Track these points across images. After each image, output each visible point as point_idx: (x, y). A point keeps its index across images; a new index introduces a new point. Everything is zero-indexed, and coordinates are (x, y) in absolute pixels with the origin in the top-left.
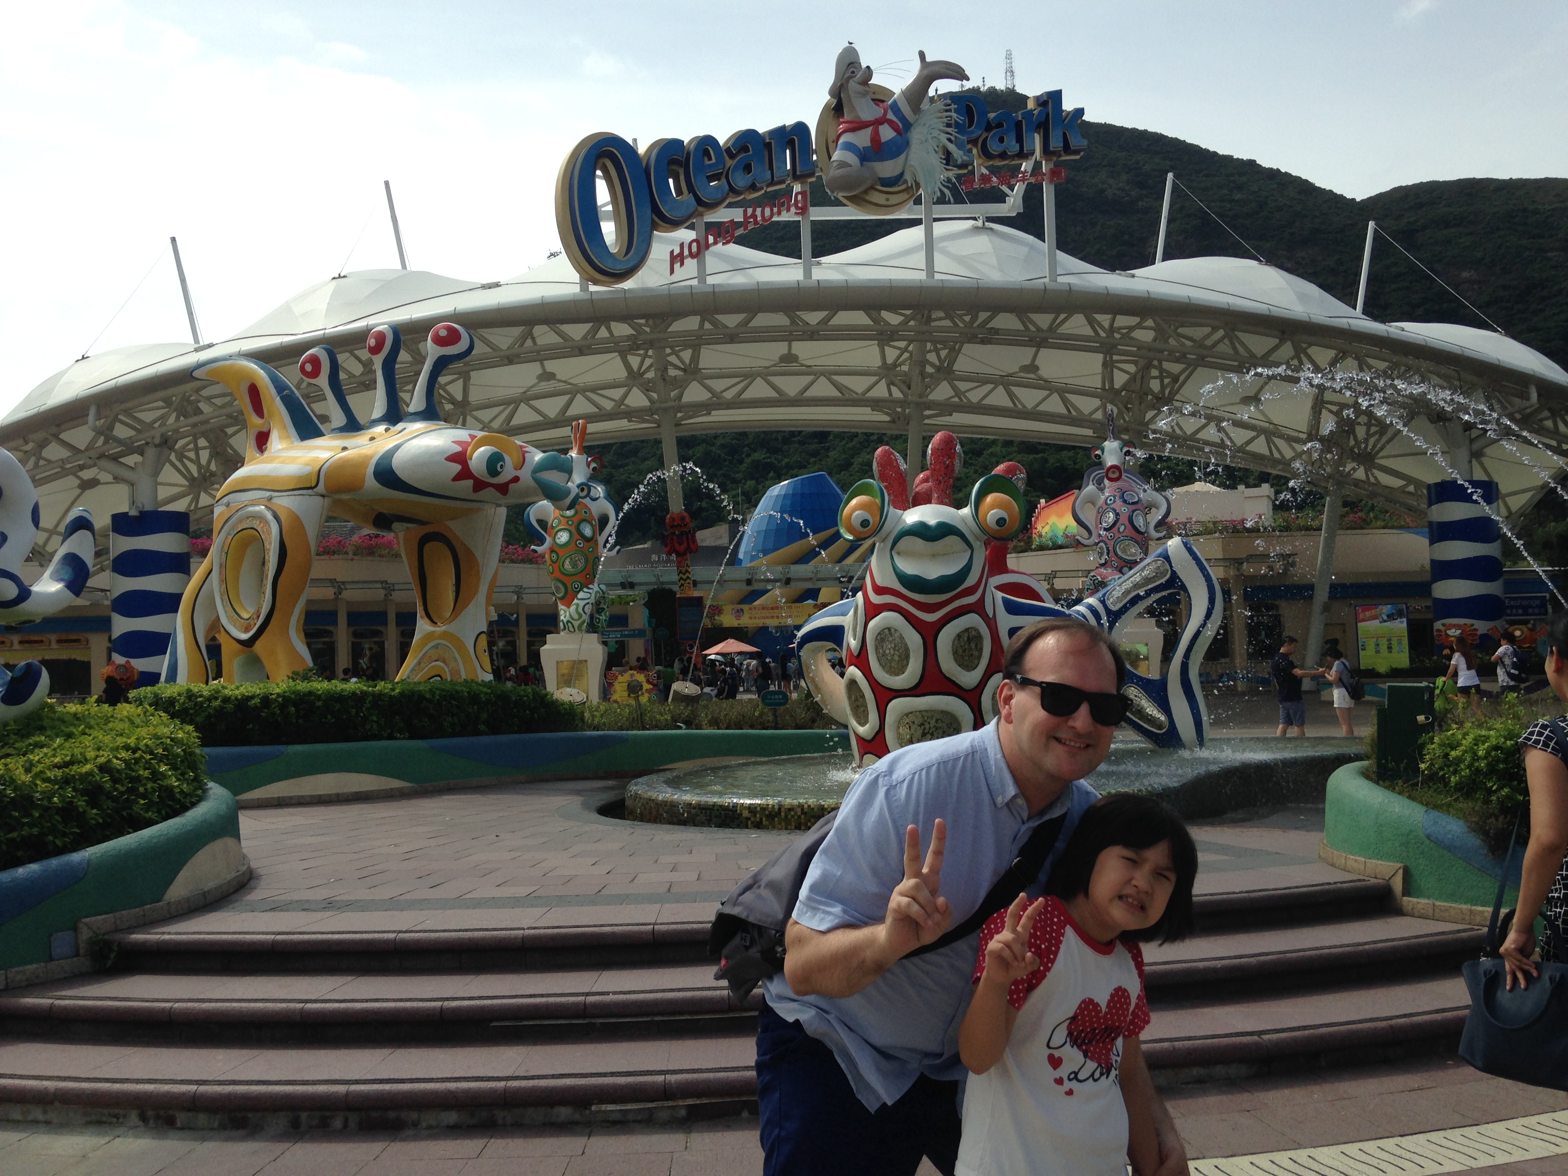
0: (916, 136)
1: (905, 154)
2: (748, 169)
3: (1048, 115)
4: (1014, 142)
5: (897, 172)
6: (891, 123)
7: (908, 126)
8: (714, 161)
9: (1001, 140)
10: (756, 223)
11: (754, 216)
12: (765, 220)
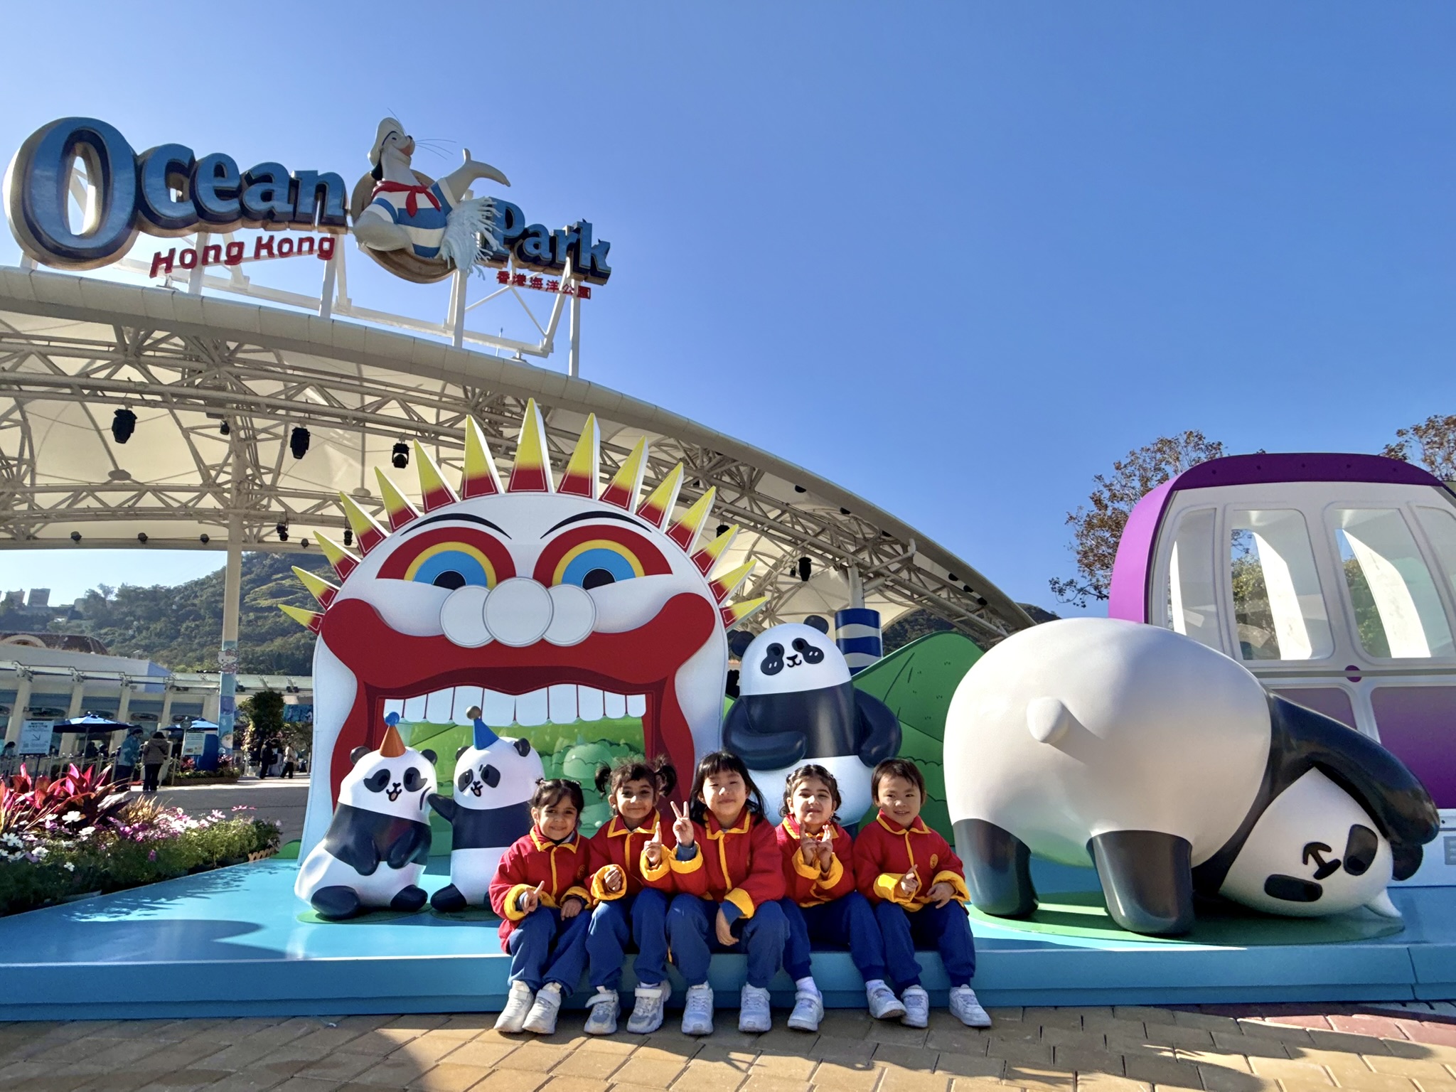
0: (456, 218)
5: (432, 245)
6: (431, 198)
7: (447, 207)
10: (271, 254)
11: (269, 246)
12: (282, 254)
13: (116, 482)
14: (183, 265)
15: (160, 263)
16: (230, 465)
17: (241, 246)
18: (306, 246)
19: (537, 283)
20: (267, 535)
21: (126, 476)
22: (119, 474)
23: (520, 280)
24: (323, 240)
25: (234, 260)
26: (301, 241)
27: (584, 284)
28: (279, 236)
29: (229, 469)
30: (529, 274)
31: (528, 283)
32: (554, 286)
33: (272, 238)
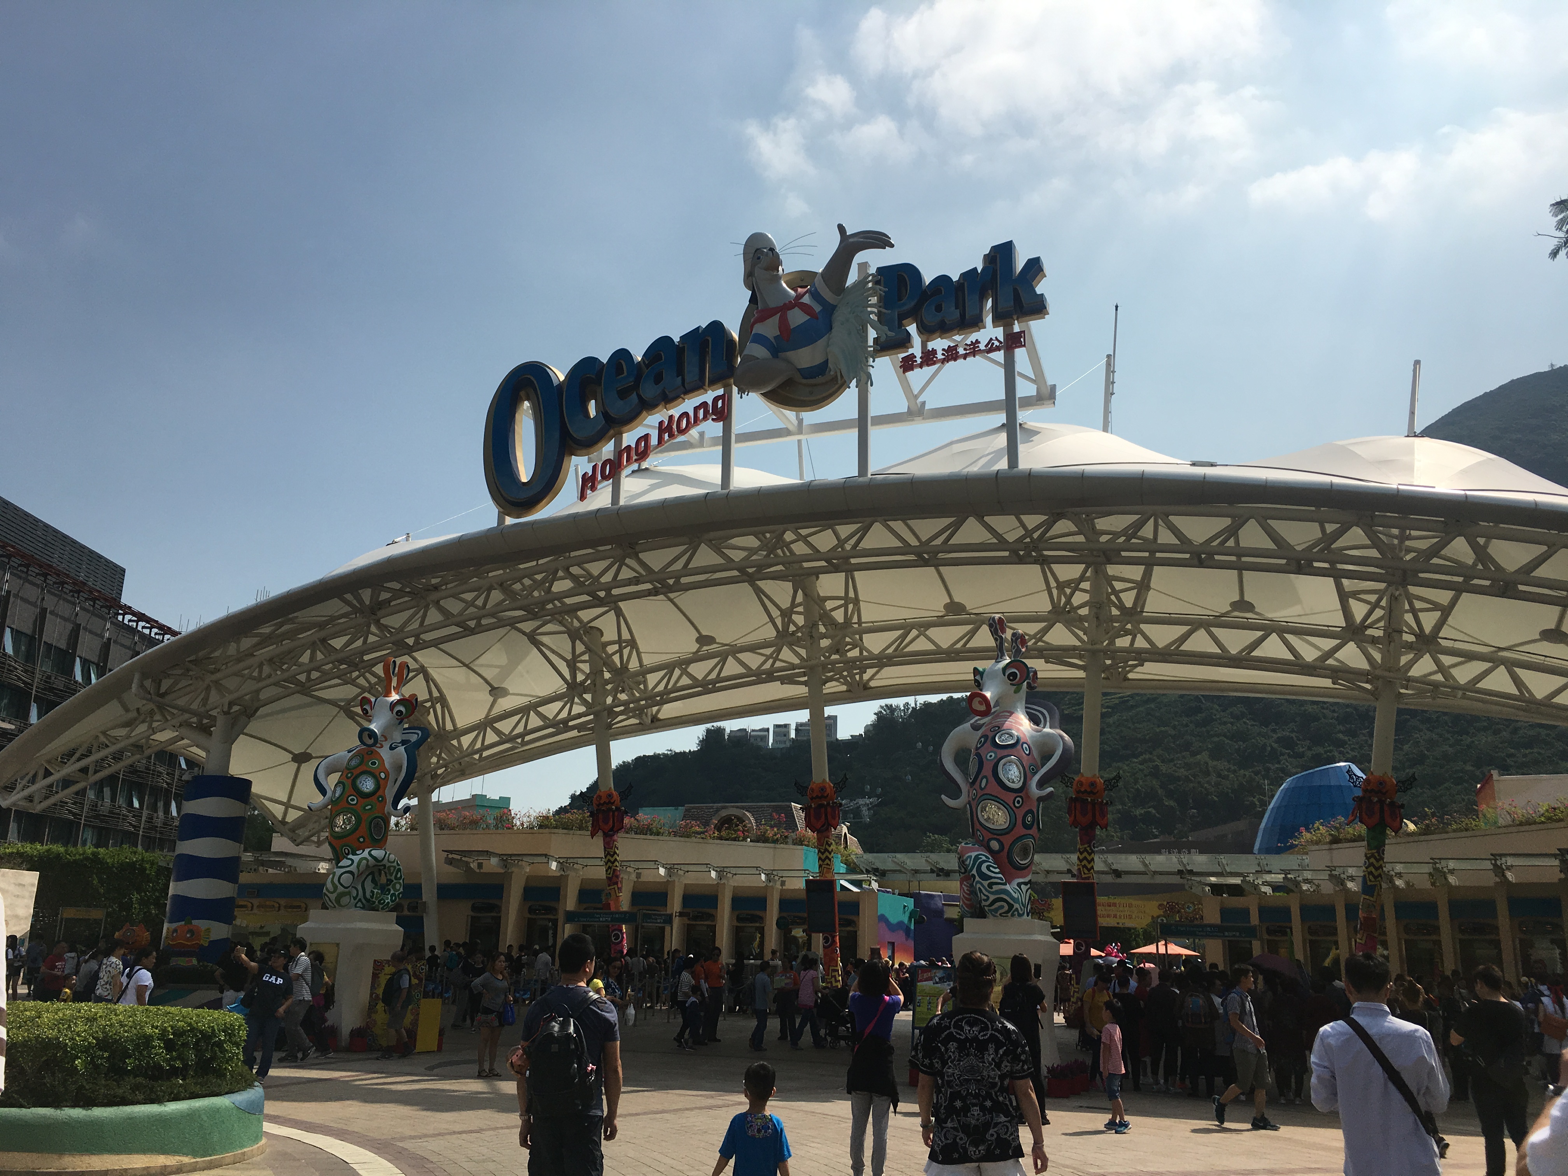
0: (839, 317)
1: (825, 338)
2: (658, 379)
3: (995, 272)
4: (953, 308)
5: (818, 361)
6: (805, 308)
7: (829, 310)
8: (625, 374)
9: (939, 309)
10: (671, 436)
11: (669, 429)
12: (682, 432)
13: (705, 648)
14: (605, 478)
15: (588, 483)
16: (800, 605)
17: (646, 437)
18: (701, 413)
19: (951, 354)
20: (872, 678)
21: (709, 640)
22: (703, 640)
23: (929, 358)
24: (716, 400)
25: (643, 455)
26: (696, 409)
27: (1017, 328)
28: (676, 412)
29: (800, 609)
30: (939, 344)
31: (940, 356)
32: (973, 350)
33: (671, 418)
